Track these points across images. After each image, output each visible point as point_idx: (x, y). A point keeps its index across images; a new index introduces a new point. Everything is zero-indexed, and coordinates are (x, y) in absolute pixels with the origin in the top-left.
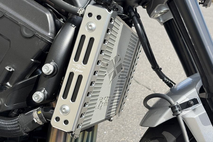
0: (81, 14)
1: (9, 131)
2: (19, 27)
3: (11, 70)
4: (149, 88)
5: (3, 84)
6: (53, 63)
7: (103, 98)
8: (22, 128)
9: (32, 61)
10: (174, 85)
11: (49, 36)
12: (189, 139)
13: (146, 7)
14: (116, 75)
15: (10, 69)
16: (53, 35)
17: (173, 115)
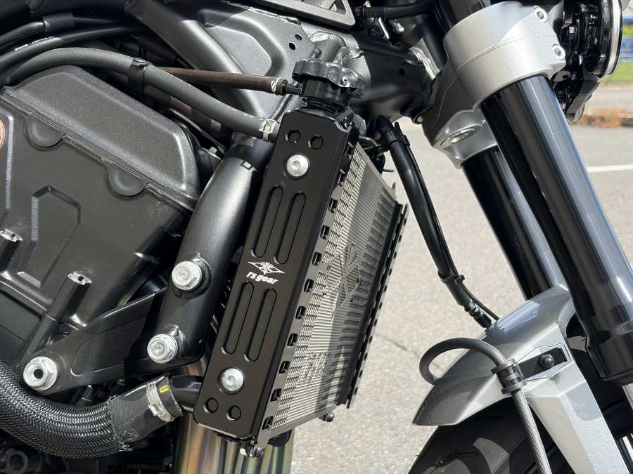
0: (270, 135)
1: (82, 440)
2: (103, 171)
3: (83, 283)
4: (402, 344)
5: (63, 320)
6: (199, 260)
7: (315, 356)
8: (117, 431)
9: (139, 257)
10: (493, 321)
11: (183, 192)
12: (547, 451)
13: (420, 119)
14: (345, 298)
15: (81, 279)
16: (193, 189)
17: (504, 392)
